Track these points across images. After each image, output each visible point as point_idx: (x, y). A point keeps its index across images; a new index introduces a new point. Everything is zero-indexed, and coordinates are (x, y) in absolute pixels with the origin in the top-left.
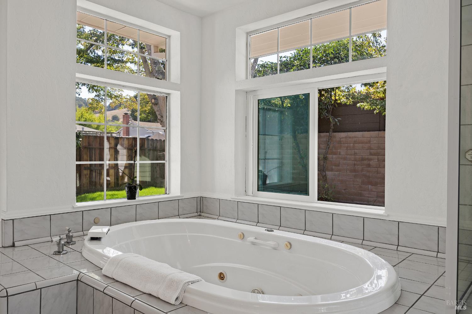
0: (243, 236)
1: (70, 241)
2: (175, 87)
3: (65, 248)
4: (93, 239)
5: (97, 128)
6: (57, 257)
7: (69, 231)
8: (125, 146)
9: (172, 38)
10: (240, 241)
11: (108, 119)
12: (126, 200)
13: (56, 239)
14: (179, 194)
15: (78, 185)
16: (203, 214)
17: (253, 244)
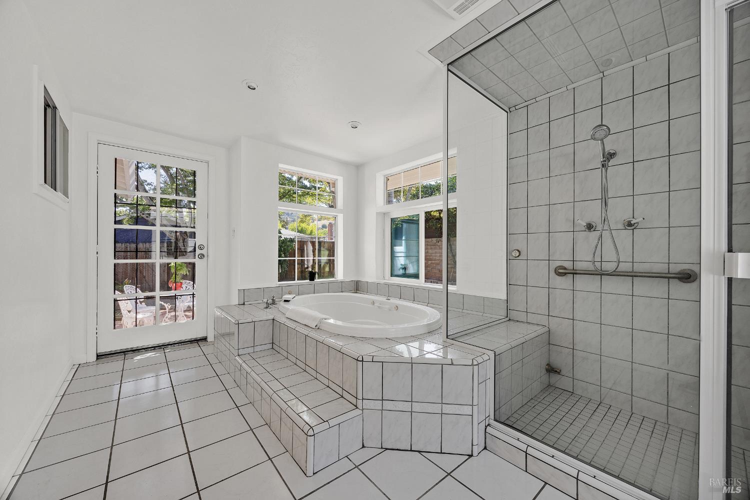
0: (373, 303)
1: (274, 303)
2: (341, 211)
3: (270, 306)
4: (285, 301)
5: (311, 234)
6: (266, 310)
7: (274, 297)
8: (326, 247)
9: (338, 180)
10: (371, 306)
11: (319, 227)
12: (309, 281)
13: (265, 300)
14: (342, 279)
15: (280, 272)
16: (357, 291)
17: (379, 307)
